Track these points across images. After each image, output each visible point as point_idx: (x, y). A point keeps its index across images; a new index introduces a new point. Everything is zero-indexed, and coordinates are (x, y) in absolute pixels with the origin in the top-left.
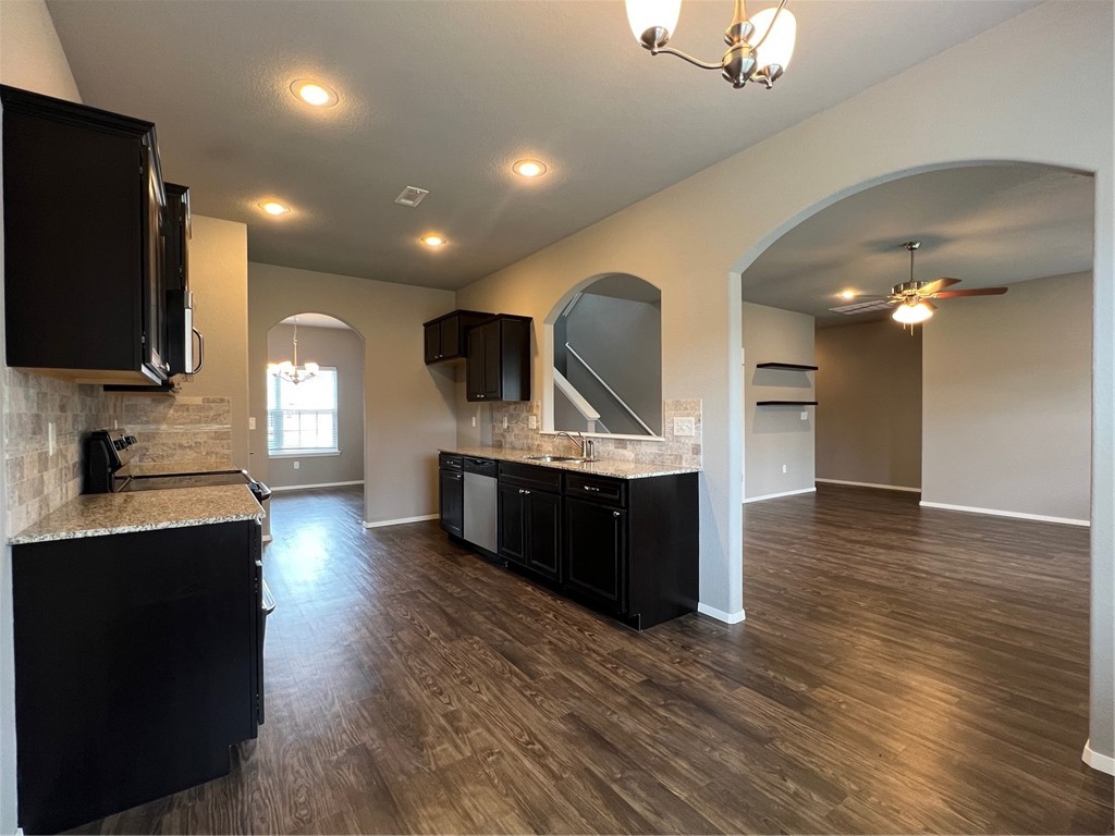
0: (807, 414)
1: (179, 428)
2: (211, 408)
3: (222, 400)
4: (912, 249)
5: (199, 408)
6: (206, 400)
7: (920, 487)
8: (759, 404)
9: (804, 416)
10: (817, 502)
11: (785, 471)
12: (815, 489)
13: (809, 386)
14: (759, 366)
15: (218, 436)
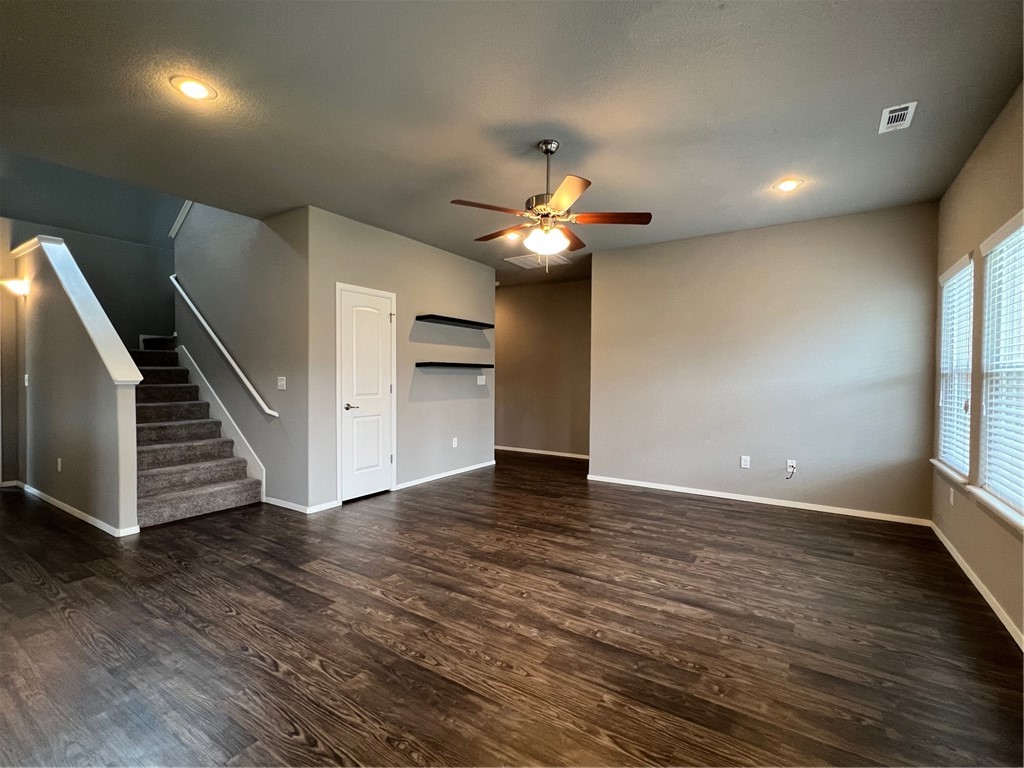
0: (484, 379)
4: (548, 152)
7: (588, 454)
8: (418, 365)
9: (481, 380)
10: (497, 477)
11: (455, 445)
12: (494, 462)
13: (487, 345)
14: (419, 318)
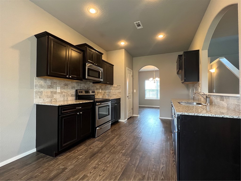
1: (114, 91)
2: (118, 87)
3: (120, 86)
5: (117, 87)
6: (117, 86)
15: (119, 93)
